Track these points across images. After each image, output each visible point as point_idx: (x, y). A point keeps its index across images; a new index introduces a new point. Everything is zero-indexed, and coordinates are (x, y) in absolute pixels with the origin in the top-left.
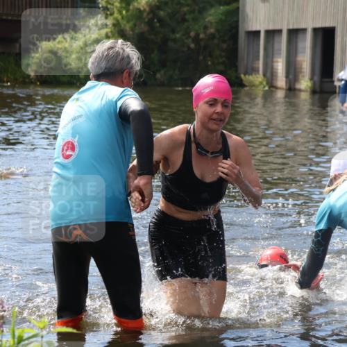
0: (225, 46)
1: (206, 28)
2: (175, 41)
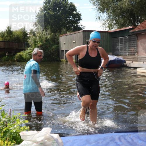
0: (57, 53)
1: (53, 50)
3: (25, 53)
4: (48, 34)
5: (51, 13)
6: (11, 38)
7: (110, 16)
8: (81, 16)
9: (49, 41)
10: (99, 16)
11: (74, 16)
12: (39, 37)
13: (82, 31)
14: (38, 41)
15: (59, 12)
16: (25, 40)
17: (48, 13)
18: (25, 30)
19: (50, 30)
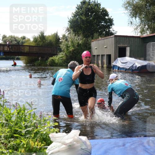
2: (78, 57)
3: (57, 58)
4: (80, 39)
5: (84, 18)
6: (44, 43)
7: (142, 21)
8: (113, 21)
9: (81, 46)
10: (132, 21)
11: (106, 21)
12: (71, 42)
13: (114, 36)
14: (70, 46)
15: (92, 17)
16: (58, 45)
17: (81, 18)
18: (57, 35)
19: (82, 35)
